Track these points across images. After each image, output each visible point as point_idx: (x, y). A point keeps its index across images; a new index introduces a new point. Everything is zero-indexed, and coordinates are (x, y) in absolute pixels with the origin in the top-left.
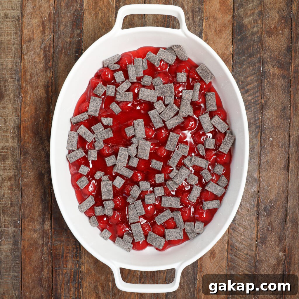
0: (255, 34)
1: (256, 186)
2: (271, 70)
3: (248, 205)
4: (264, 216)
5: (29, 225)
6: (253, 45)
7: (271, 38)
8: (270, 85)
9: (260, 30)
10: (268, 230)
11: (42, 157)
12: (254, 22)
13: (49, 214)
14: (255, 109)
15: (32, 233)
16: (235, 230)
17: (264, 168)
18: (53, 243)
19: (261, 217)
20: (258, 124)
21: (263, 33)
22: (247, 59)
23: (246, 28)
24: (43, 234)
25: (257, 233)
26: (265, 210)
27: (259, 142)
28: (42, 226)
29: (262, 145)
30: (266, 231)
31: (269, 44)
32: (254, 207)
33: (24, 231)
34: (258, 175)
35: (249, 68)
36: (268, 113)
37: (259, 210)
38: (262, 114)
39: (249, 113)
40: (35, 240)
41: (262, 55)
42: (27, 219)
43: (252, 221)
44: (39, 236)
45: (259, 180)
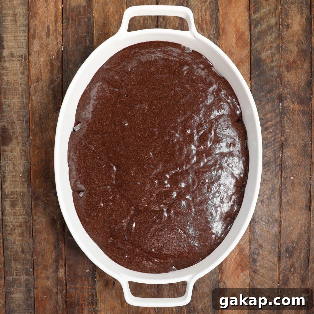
0: (274, 69)
1: (278, 227)
2: (291, 106)
3: (269, 247)
4: (285, 257)
5: (42, 273)
6: (271, 80)
7: (290, 72)
8: (290, 121)
9: (278, 64)
10: (290, 271)
11: (54, 202)
12: (272, 56)
13: (63, 261)
14: (274, 147)
15: (46, 281)
16: (256, 273)
17: (285, 208)
18: (68, 291)
19: (283, 258)
20: (278, 163)
21: (282, 67)
22: (266, 94)
23: (264, 63)
24: (57, 282)
25: (279, 275)
26: (287, 251)
27: (280, 181)
28: (55, 273)
29: (283, 184)
30: (288, 272)
31: (288, 79)
32: (275, 249)
33: (37, 279)
34: (279, 215)
35: (268, 105)
36: (289, 151)
37: (281, 251)
38: (282, 152)
39: (269, 151)
40: (49, 288)
41: (281, 90)
42: (40, 267)
43: (274, 263)
44: (52, 284)
45: (280, 221)
